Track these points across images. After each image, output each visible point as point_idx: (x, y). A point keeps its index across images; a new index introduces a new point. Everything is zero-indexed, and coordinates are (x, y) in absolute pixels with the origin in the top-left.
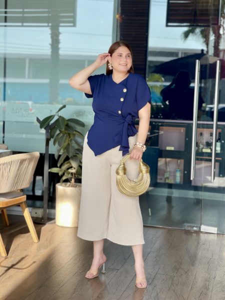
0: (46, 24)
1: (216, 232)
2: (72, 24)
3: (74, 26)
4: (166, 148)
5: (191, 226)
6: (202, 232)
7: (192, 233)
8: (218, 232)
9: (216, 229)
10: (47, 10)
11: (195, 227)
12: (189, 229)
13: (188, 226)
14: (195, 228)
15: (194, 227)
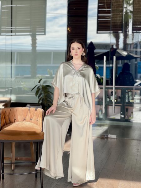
0: (29, 33)
2: (43, 33)
6: (109, 138)
7: (104, 138)
9: (116, 136)
13: (102, 135)
15: (105, 135)
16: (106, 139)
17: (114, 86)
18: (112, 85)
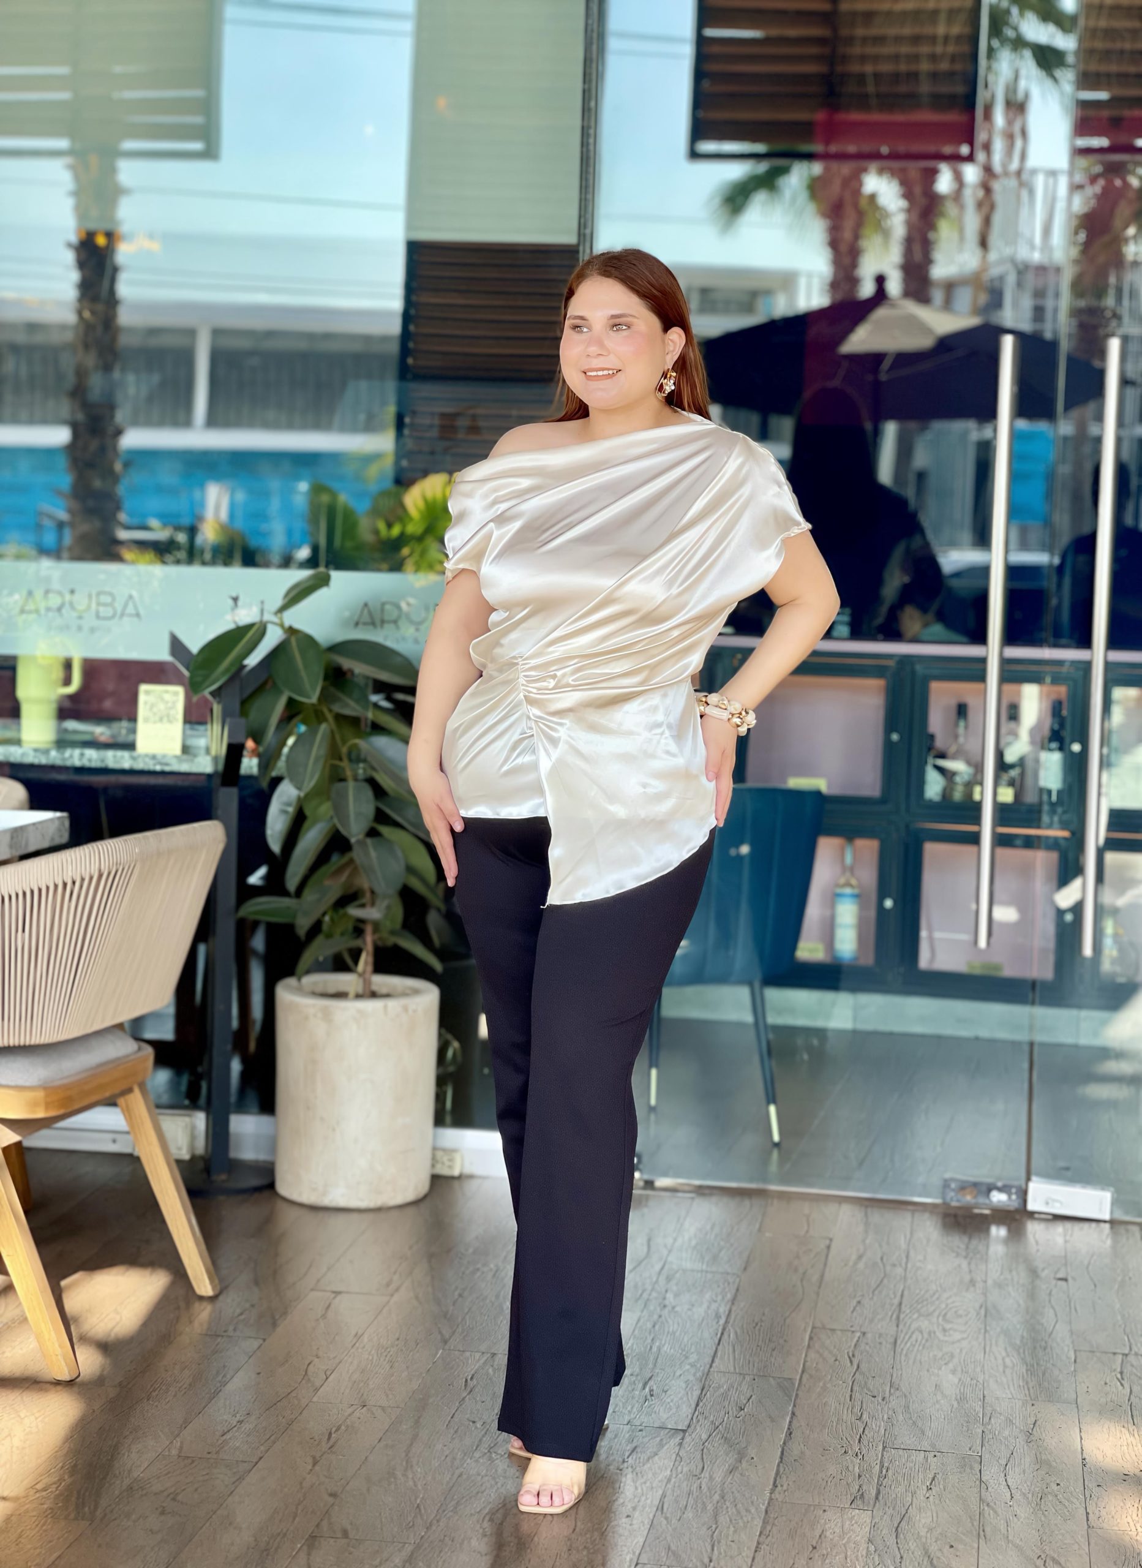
1: (1107, 1217)
3: (211, 152)
5: (975, 1185)
6: (1032, 1215)
7: (984, 1217)
8: (1120, 1215)
9: (1107, 1196)
11: (1001, 1189)
12: (968, 1198)
13: (962, 1188)
14: (998, 1198)
15: (990, 1188)
16: (998, 1232)
17: (1099, 651)
18: (1085, 640)
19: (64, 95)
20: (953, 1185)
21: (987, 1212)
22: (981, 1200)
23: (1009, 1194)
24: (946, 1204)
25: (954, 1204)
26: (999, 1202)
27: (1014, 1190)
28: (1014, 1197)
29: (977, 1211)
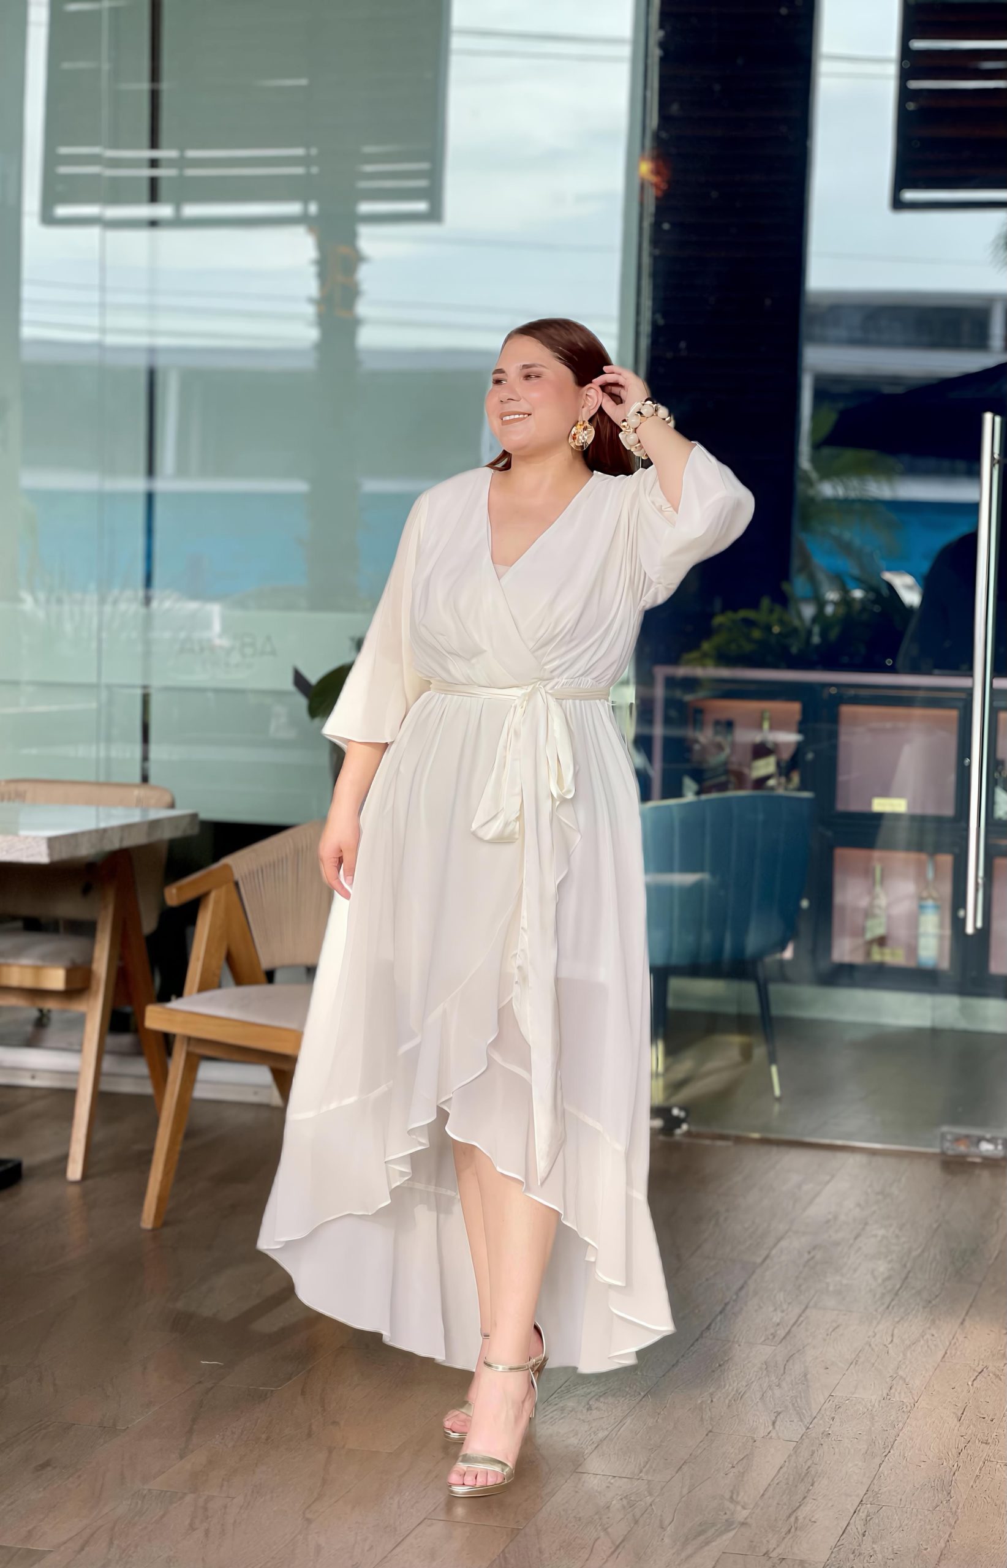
0: (293, 208)
2: (421, 206)
3: (434, 215)
4: (870, 804)
5: (967, 1137)
7: (974, 1164)
10: (299, 152)
11: (989, 1141)
12: (962, 1148)
13: (957, 1139)
14: (986, 1147)
15: (980, 1139)
19: (299, 170)
20: (949, 1137)
21: (978, 1160)
22: (973, 1150)
23: (996, 1145)
24: (943, 1153)
25: (950, 1152)
26: (987, 1151)
27: (1000, 1142)
28: (1000, 1147)
29: (970, 1159)
